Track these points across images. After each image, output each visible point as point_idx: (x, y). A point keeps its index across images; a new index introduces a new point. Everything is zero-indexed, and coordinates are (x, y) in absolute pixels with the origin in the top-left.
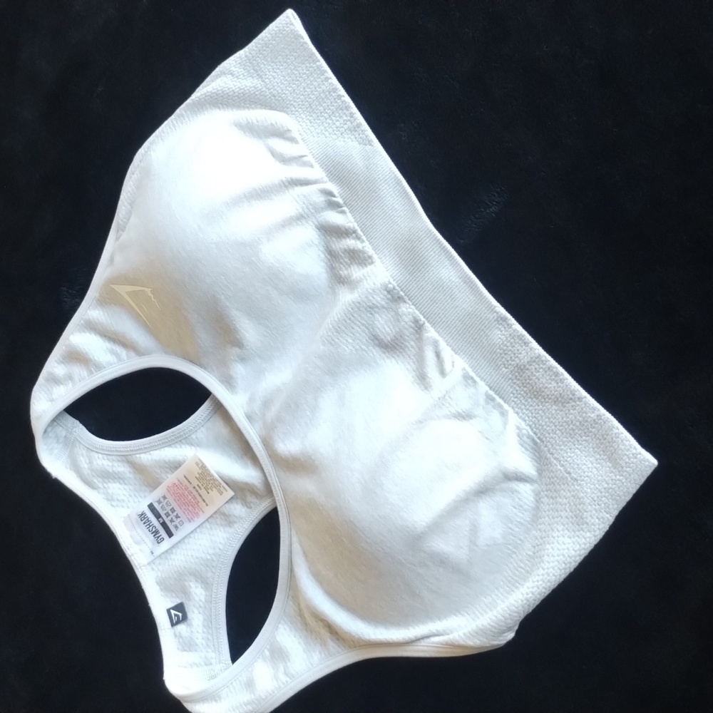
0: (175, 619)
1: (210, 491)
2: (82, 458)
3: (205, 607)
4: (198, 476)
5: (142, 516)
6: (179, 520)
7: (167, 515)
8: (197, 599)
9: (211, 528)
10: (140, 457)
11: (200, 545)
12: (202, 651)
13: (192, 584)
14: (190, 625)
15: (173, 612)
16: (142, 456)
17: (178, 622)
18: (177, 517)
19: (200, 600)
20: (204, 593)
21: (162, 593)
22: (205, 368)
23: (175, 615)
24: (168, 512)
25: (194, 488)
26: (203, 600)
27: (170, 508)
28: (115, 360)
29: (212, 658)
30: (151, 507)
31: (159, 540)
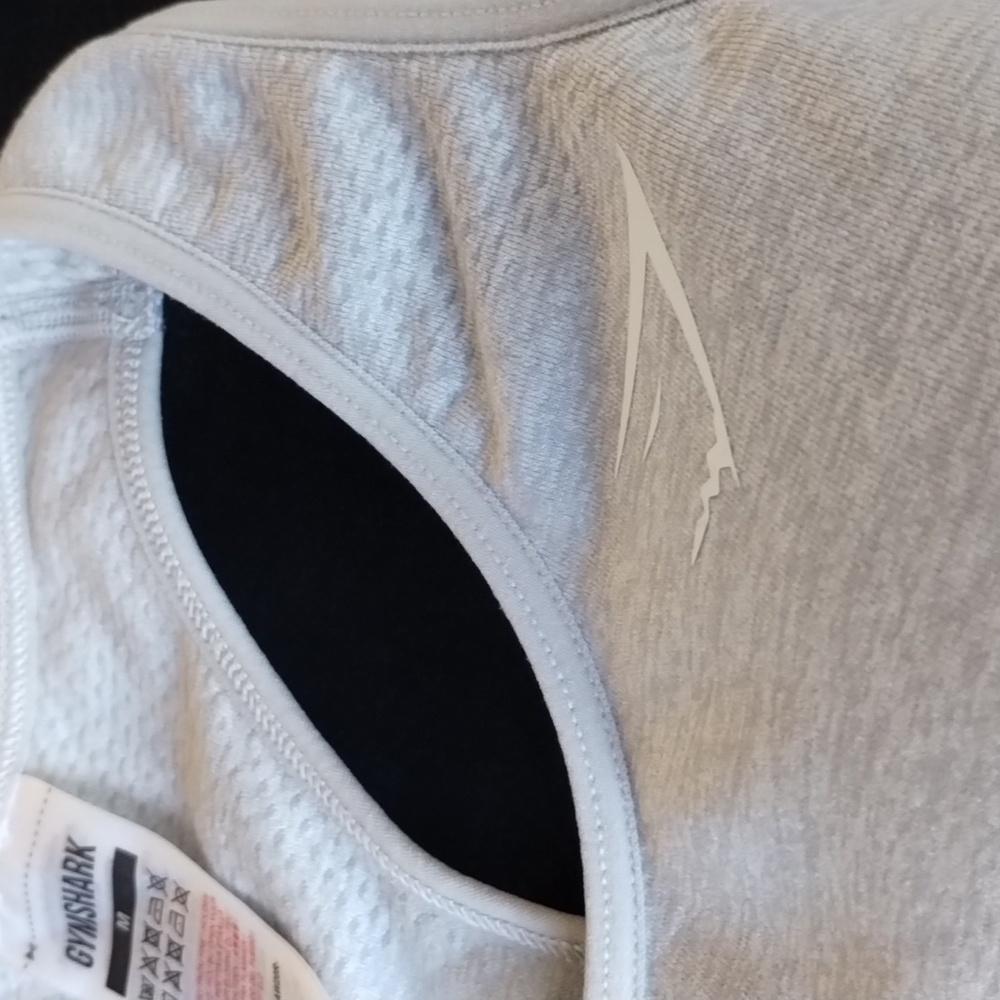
2: (71, 432)
5: (77, 856)
10: (214, 700)
27: (175, 937)
30: (123, 865)
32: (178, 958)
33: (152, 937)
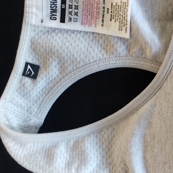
1: (113, 20)
3: (52, 81)
4: (114, 4)
6: (75, 16)
7: (70, 7)
8: (51, 73)
9: (92, 40)
11: (78, 45)
12: (30, 101)
15: (29, 67)
17: (29, 76)
18: (76, 14)
19: (52, 76)
21: (30, 50)
23: (29, 70)
24: (72, 6)
25: (104, 8)
26: (54, 77)
27: (77, 5)
29: (34, 111)
31: (53, 17)
32: (77, 9)
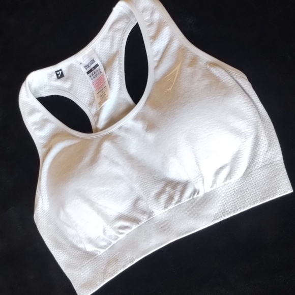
0: (58, 73)
1: (100, 98)
4: (105, 93)
5: (93, 61)
6: (93, 78)
8: (65, 84)
9: (90, 93)
10: (117, 60)
11: (83, 89)
12: (49, 83)
13: (69, 83)
14: (55, 81)
15: (60, 72)
16: (117, 62)
17: (57, 75)
19: (65, 86)
20: (67, 87)
21: (68, 67)
22: (144, 106)
25: (103, 89)
27: (97, 75)
28: (154, 54)
30: (97, 65)
33: (95, 73)
